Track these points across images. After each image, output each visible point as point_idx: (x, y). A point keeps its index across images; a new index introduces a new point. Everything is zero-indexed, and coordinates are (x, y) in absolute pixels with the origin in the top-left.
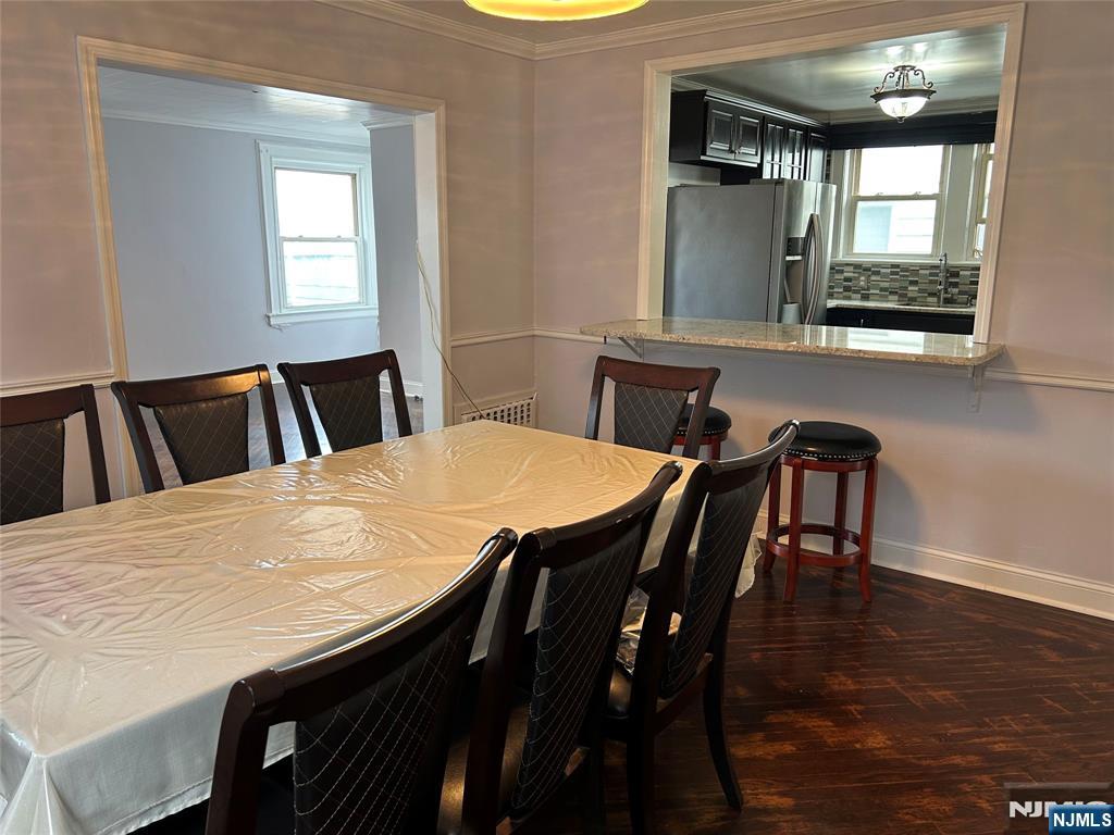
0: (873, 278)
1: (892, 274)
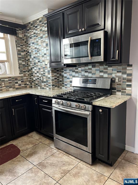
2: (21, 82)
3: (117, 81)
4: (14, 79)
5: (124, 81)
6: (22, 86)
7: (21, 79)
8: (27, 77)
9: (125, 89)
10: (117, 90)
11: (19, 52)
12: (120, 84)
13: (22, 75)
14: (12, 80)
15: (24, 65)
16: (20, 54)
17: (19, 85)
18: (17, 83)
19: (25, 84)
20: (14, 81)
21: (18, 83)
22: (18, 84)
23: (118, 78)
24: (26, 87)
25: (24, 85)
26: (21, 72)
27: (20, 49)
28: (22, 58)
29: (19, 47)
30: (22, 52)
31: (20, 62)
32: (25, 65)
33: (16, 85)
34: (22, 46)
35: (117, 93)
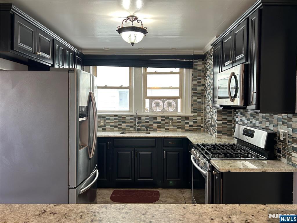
0: (107, 121)
1: (115, 119)
2: (193, 123)
4: (184, 118)
6: (194, 127)
7: (194, 120)
8: (202, 117)
11: (195, 87)
13: (196, 114)
14: (181, 119)
15: (200, 102)
16: (196, 89)
17: (190, 126)
18: (187, 123)
19: (198, 126)
20: (184, 120)
21: (189, 123)
22: (188, 125)
24: (199, 130)
25: (196, 127)
26: (195, 110)
27: (197, 83)
28: (198, 94)
29: (196, 80)
30: (200, 86)
31: (195, 98)
32: (202, 102)
33: (186, 125)
34: (200, 79)
35: (282, 159)
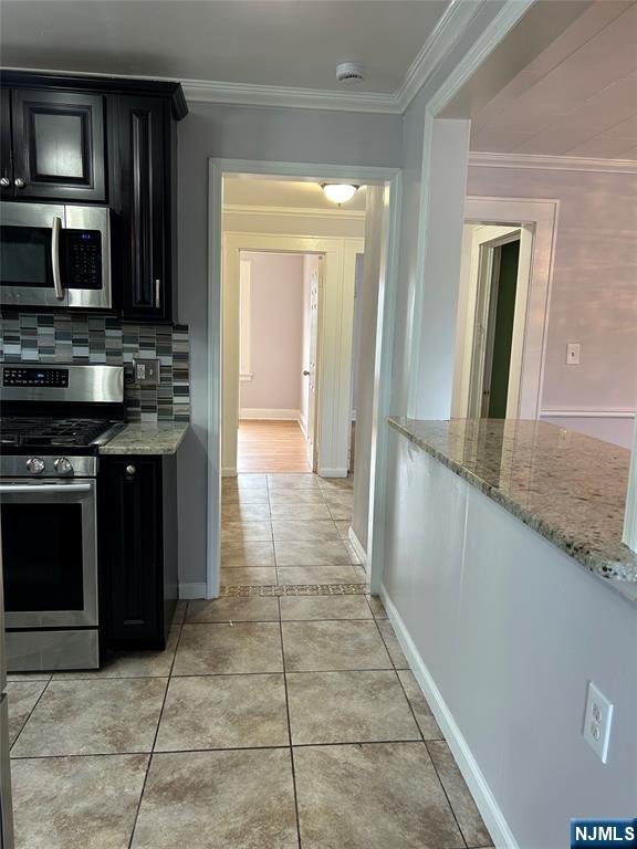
3: (141, 376)
5: (164, 375)
9: (171, 403)
10: (143, 407)
12: (153, 387)
23: (143, 367)
35: (144, 416)
